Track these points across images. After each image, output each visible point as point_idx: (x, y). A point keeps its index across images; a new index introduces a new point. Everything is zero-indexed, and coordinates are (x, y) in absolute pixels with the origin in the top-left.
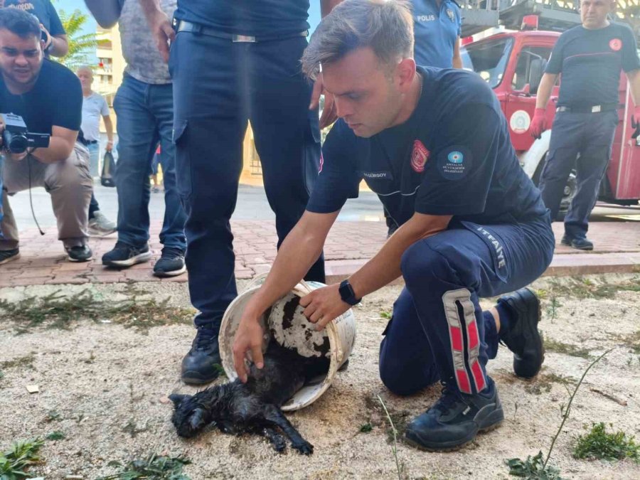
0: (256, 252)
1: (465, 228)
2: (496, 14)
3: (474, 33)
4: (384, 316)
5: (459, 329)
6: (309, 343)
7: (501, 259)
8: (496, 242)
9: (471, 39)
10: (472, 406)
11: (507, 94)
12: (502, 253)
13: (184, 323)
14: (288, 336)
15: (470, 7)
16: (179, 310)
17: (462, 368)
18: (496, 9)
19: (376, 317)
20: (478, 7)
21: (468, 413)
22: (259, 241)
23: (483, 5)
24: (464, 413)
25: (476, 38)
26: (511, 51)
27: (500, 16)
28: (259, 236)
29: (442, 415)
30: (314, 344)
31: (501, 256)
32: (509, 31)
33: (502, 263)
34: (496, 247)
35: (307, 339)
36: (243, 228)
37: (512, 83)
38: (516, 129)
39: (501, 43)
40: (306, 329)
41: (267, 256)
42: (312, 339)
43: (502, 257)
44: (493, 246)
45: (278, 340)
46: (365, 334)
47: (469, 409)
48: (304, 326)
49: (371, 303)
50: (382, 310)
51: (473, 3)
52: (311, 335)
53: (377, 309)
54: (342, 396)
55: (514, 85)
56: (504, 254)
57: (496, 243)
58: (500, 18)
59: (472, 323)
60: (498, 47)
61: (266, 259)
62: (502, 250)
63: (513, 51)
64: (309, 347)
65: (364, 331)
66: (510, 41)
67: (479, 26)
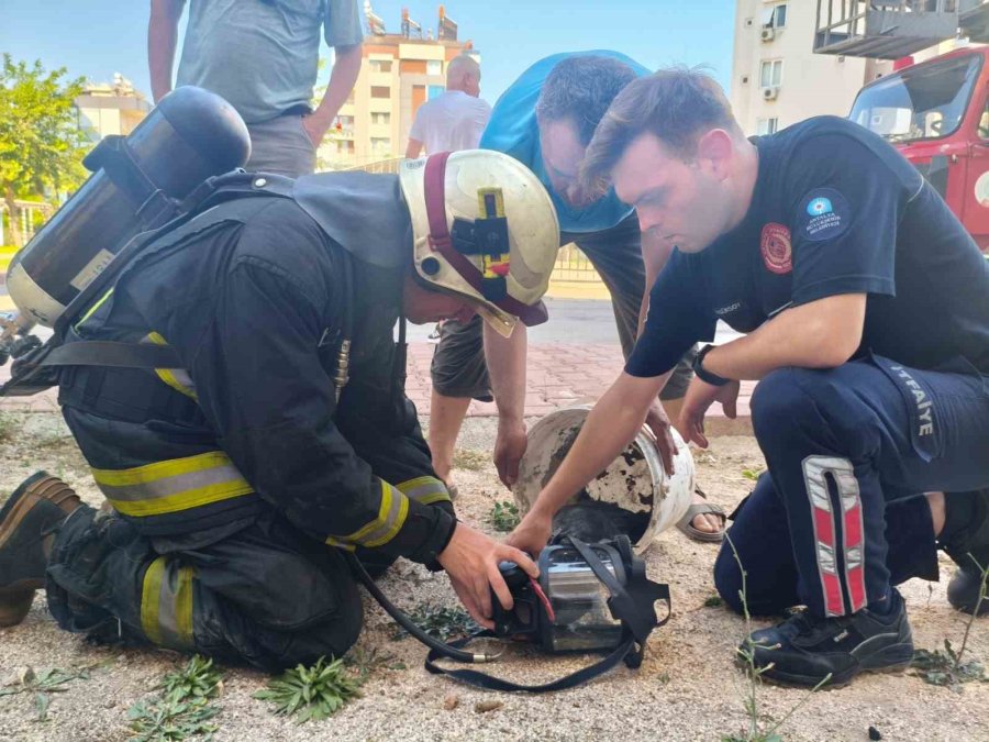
0: (559, 383)
1: (875, 365)
2: (954, 18)
3: (915, 51)
4: (749, 476)
5: (828, 514)
6: (633, 494)
7: (925, 422)
8: (922, 392)
9: (911, 60)
10: (851, 629)
11: (970, 144)
12: (928, 411)
13: (469, 468)
14: (603, 487)
15: (908, 10)
16: (460, 452)
17: (832, 570)
18: (953, 11)
19: (736, 477)
20: (922, 9)
21: (844, 640)
22: (564, 370)
23: (932, 6)
24: (836, 639)
25: (919, 57)
26: (977, 76)
27: (960, 21)
28: (563, 362)
29: (800, 635)
30: (640, 495)
31: (926, 416)
32: (975, 46)
33: (927, 428)
34: (919, 400)
35: (630, 489)
36: (540, 353)
37: (978, 127)
38: (985, 201)
39: (961, 64)
40: (627, 476)
41: (577, 389)
42: (636, 490)
43: (929, 419)
44: (913, 398)
45: (591, 495)
46: (717, 496)
47: (845, 634)
48: (624, 473)
49: (729, 458)
50: (745, 468)
51: (914, 3)
52: (634, 483)
53: (738, 467)
54: (681, 565)
55: (983, 129)
56: (932, 414)
57: (920, 394)
58: (960, 26)
59: (854, 510)
60: (956, 70)
61: (576, 392)
62: (931, 407)
63: (981, 76)
64: (633, 501)
65: (715, 492)
66: (976, 60)
67: (923, 39)
